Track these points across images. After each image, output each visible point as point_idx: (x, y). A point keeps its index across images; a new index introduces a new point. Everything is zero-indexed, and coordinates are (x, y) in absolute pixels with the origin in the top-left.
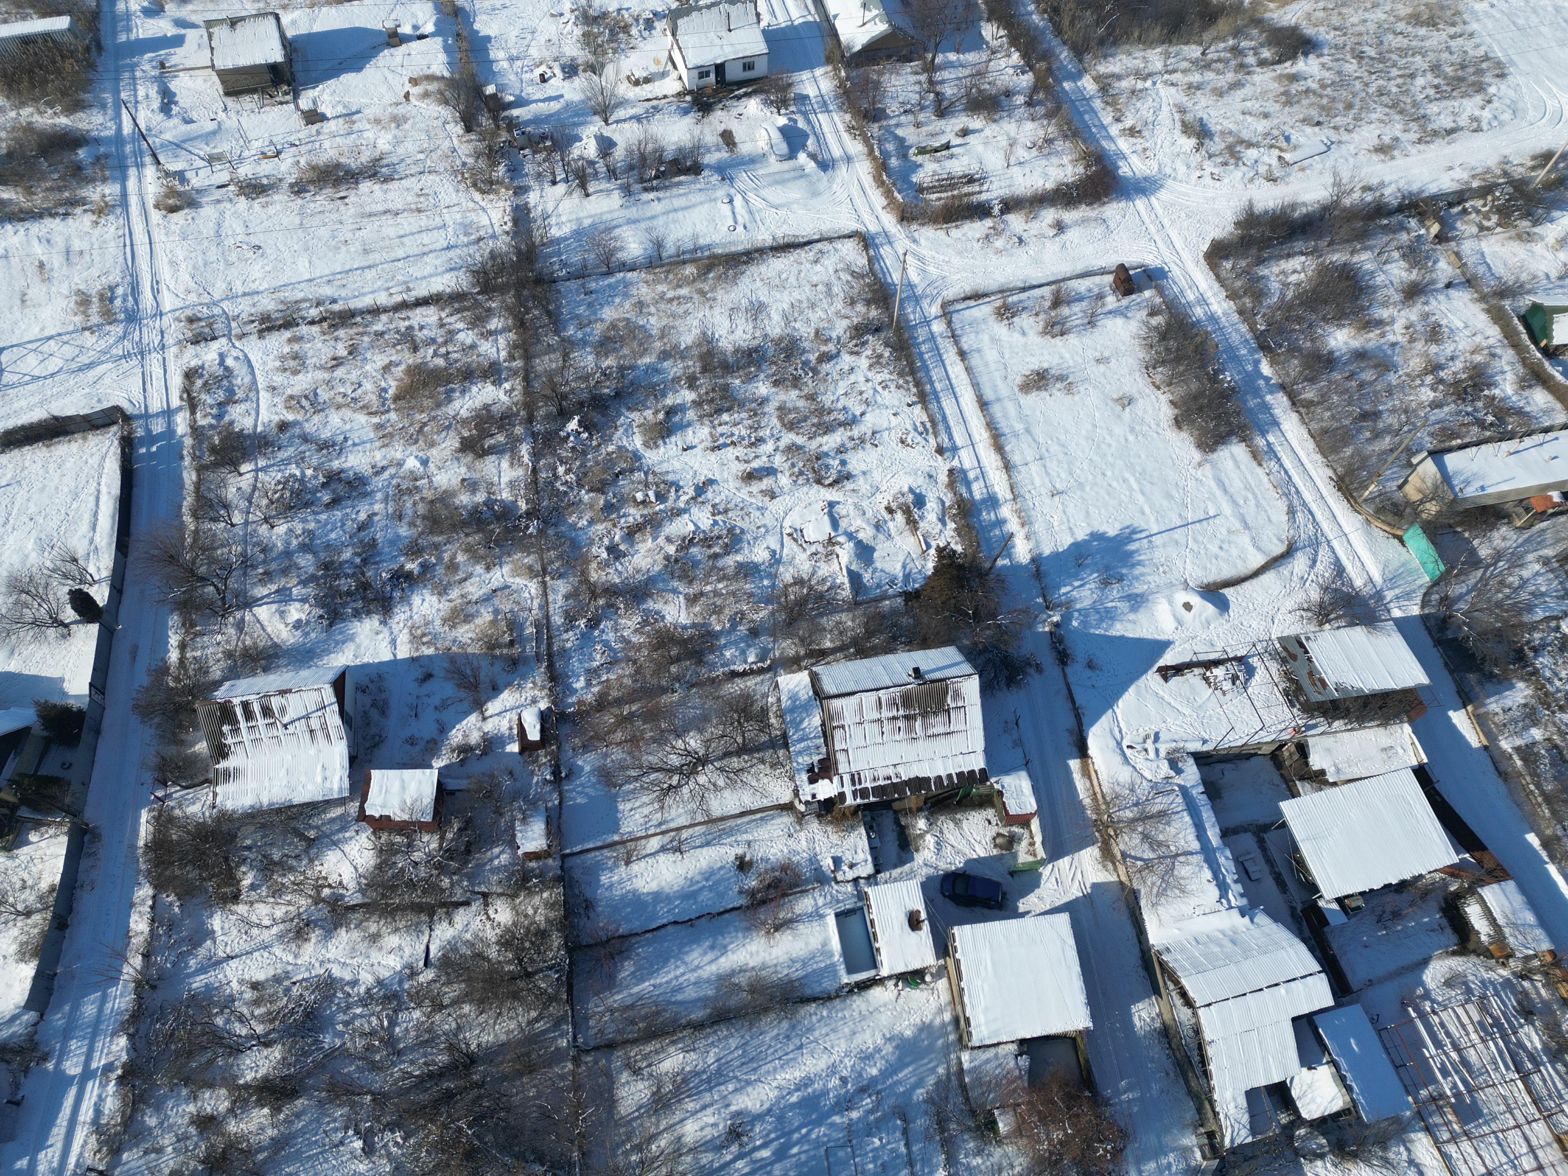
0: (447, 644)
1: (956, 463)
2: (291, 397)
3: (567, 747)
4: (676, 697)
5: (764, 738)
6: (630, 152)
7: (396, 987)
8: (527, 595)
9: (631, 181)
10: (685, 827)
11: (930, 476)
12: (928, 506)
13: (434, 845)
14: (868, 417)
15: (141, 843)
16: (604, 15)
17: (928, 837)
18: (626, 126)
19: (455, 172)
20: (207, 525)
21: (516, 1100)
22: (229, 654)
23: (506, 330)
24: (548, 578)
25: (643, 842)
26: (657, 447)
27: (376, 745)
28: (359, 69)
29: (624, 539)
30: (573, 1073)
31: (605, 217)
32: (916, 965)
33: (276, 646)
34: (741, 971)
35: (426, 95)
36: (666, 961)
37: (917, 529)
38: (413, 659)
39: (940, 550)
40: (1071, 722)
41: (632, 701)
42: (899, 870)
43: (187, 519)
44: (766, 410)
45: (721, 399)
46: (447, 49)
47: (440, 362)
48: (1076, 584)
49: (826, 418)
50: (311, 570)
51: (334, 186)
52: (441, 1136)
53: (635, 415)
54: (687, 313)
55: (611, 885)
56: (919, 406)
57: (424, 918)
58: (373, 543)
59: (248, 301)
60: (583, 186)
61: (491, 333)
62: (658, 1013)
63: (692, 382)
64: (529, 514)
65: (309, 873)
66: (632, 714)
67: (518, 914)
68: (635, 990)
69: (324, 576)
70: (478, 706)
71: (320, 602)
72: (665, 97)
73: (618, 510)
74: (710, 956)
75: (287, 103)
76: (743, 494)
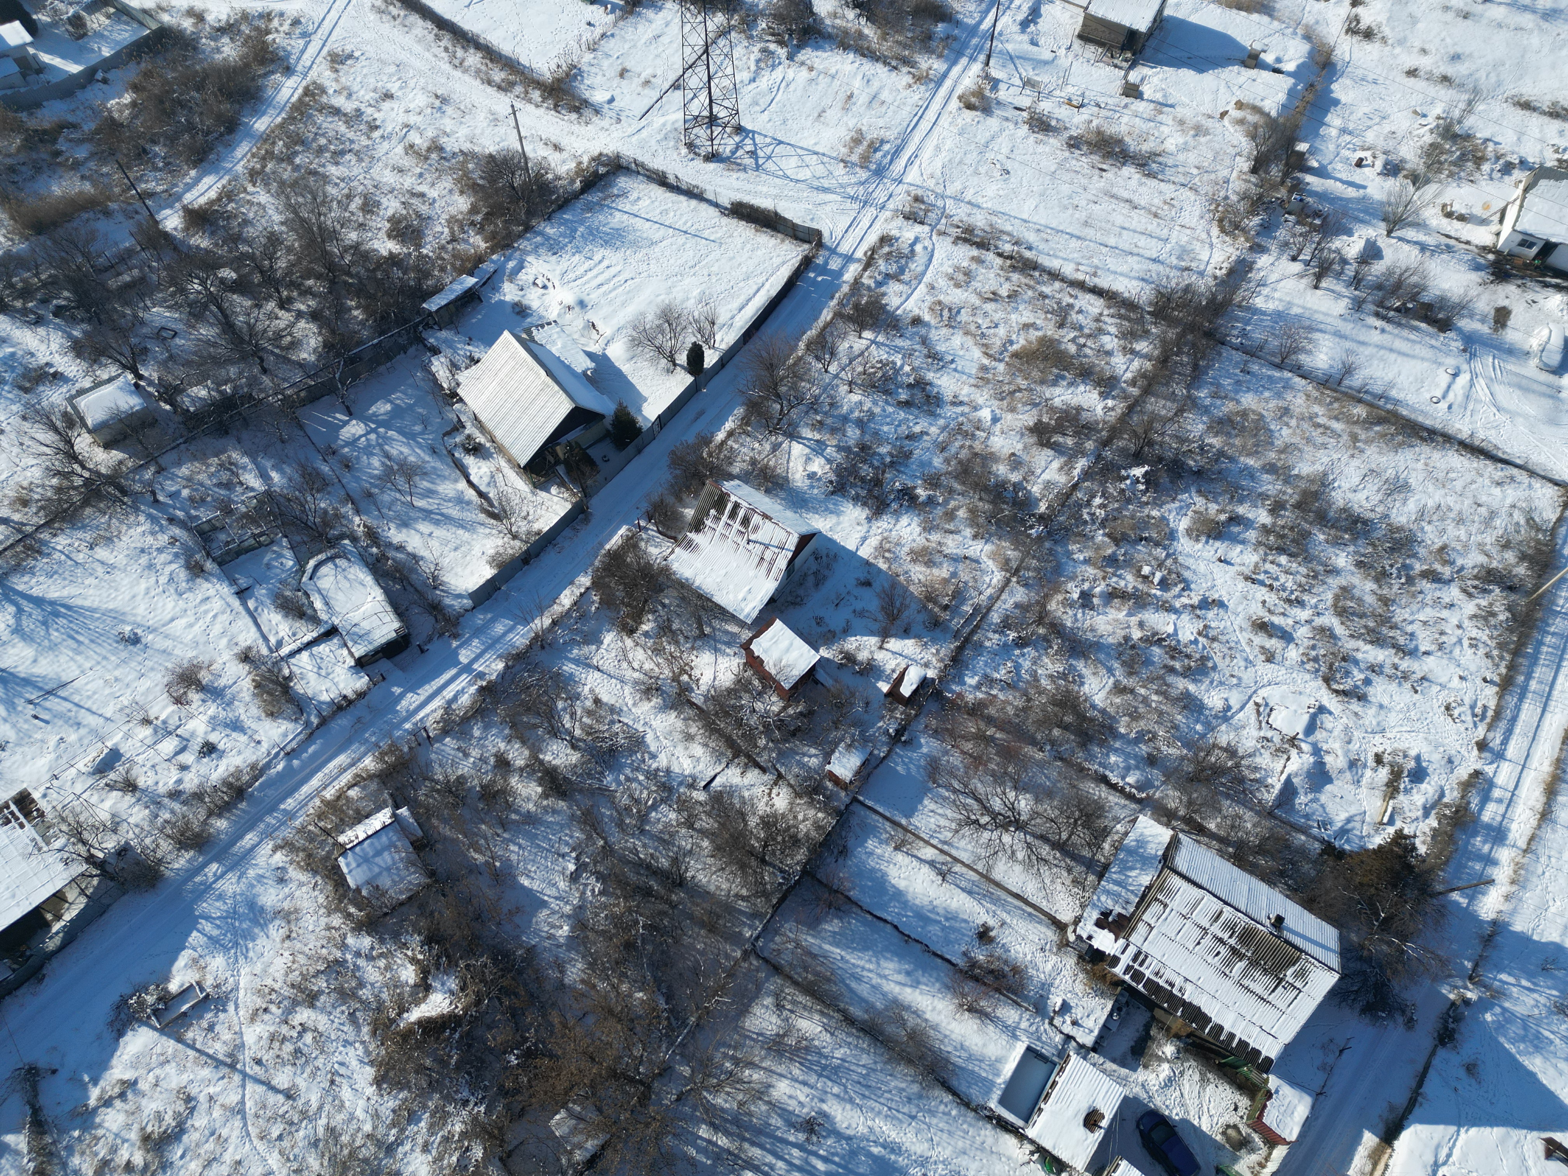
0: (900, 570)
1: (1489, 770)
2: (940, 303)
3: (923, 721)
4: (1039, 756)
5: (1086, 853)
6: (1390, 272)
7: (675, 784)
8: (987, 580)
9: (1370, 298)
10: (963, 863)
11: (1450, 761)
12: (1424, 786)
13: (775, 709)
14: (1430, 660)
15: (607, 547)
16: (1468, 137)
17: (1166, 1066)
18: (1406, 247)
19: (1212, 200)
20: (810, 359)
21: (686, 940)
22: (753, 462)
23: (1148, 357)
24: (1014, 579)
25: (921, 844)
26: (1197, 540)
27: (794, 604)
28: (1201, 71)
29: (1102, 595)
30: (737, 962)
31: (1320, 317)
32: (1064, 1156)
33: (786, 479)
34: (915, 1012)
35: (1241, 122)
36: (865, 949)
37: (1392, 797)
38: (867, 563)
39: (1400, 835)
40: (1401, 1099)
41: (1000, 728)
42: (1114, 1067)
43: (802, 345)
44: (1330, 580)
45: (1293, 541)
46: (1291, 93)
47: (1072, 349)
48: (1524, 983)
49: (1385, 630)
50: (851, 443)
51: (1103, 156)
52: (622, 915)
53: (1200, 502)
54: (1324, 446)
55: (871, 854)
56: (1495, 689)
57: (729, 754)
58: (908, 455)
59: (967, 209)
60: (1319, 277)
61: (1132, 352)
62: (829, 980)
63: (1276, 508)
64: (1041, 518)
65: (685, 655)
66: (992, 739)
67: (791, 810)
68: (827, 947)
69: (856, 454)
70: (885, 634)
71: (839, 471)
72: (1468, 243)
73: (1118, 567)
74: (901, 978)
75: (1121, 68)
76: (1243, 637)
